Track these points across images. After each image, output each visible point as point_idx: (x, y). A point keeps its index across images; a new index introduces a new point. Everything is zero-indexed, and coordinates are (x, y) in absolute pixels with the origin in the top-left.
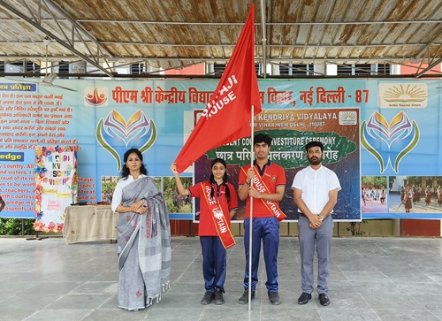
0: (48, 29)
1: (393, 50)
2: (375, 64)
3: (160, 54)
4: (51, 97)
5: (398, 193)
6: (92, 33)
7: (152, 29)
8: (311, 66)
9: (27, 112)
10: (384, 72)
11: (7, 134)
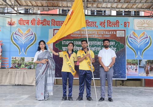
1: (140, 5)
2: (133, 11)
5: (143, 67)
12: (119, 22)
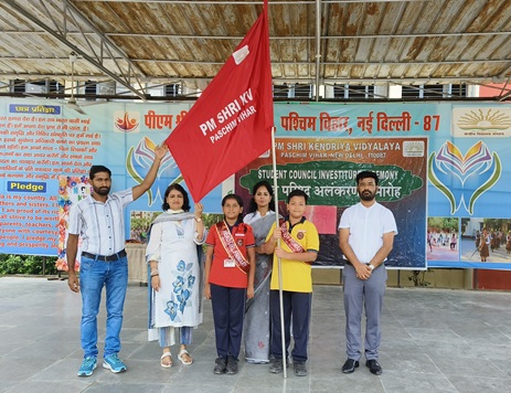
0: (74, 43)
1: (472, 68)
2: (448, 84)
3: (198, 73)
4: (77, 121)
5: (473, 238)
6: (123, 49)
7: (191, 44)
8: (371, 88)
9: (50, 138)
10: (459, 94)
11: (28, 162)
12: (409, 118)
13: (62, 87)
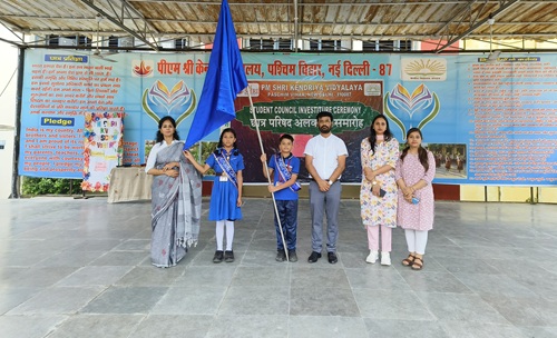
0: (100, 7)
1: (414, 28)
2: (397, 40)
3: (201, 30)
4: (102, 67)
6: (140, 11)
7: (195, 8)
8: (339, 42)
9: (78, 81)
10: (406, 48)
11: (60, 101)
12: (368, 65)
13: (90, 41)
